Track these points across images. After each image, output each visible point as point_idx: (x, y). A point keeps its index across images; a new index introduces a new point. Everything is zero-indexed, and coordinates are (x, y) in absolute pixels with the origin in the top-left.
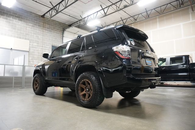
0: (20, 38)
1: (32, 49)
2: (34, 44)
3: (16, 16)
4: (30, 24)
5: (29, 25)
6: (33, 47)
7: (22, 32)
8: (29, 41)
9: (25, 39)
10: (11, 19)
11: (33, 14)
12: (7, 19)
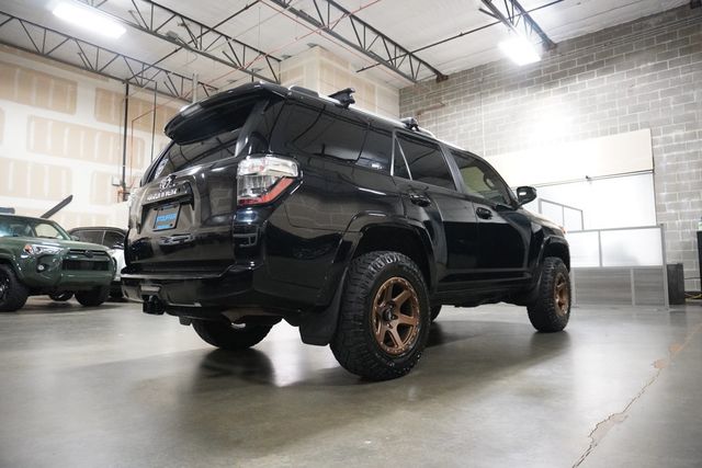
0: (613, 131)
1: (665, 155)
2: (673, 135)
3: (589, 67)
4: (641, 67)
5: (639, 71)
6: (667, 150)
7: (617, 108)
8: (648, 130)
9: (632, 130)
10: (578, 82)
11: (651, 22)
12: (565, 90)
